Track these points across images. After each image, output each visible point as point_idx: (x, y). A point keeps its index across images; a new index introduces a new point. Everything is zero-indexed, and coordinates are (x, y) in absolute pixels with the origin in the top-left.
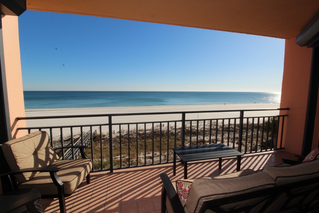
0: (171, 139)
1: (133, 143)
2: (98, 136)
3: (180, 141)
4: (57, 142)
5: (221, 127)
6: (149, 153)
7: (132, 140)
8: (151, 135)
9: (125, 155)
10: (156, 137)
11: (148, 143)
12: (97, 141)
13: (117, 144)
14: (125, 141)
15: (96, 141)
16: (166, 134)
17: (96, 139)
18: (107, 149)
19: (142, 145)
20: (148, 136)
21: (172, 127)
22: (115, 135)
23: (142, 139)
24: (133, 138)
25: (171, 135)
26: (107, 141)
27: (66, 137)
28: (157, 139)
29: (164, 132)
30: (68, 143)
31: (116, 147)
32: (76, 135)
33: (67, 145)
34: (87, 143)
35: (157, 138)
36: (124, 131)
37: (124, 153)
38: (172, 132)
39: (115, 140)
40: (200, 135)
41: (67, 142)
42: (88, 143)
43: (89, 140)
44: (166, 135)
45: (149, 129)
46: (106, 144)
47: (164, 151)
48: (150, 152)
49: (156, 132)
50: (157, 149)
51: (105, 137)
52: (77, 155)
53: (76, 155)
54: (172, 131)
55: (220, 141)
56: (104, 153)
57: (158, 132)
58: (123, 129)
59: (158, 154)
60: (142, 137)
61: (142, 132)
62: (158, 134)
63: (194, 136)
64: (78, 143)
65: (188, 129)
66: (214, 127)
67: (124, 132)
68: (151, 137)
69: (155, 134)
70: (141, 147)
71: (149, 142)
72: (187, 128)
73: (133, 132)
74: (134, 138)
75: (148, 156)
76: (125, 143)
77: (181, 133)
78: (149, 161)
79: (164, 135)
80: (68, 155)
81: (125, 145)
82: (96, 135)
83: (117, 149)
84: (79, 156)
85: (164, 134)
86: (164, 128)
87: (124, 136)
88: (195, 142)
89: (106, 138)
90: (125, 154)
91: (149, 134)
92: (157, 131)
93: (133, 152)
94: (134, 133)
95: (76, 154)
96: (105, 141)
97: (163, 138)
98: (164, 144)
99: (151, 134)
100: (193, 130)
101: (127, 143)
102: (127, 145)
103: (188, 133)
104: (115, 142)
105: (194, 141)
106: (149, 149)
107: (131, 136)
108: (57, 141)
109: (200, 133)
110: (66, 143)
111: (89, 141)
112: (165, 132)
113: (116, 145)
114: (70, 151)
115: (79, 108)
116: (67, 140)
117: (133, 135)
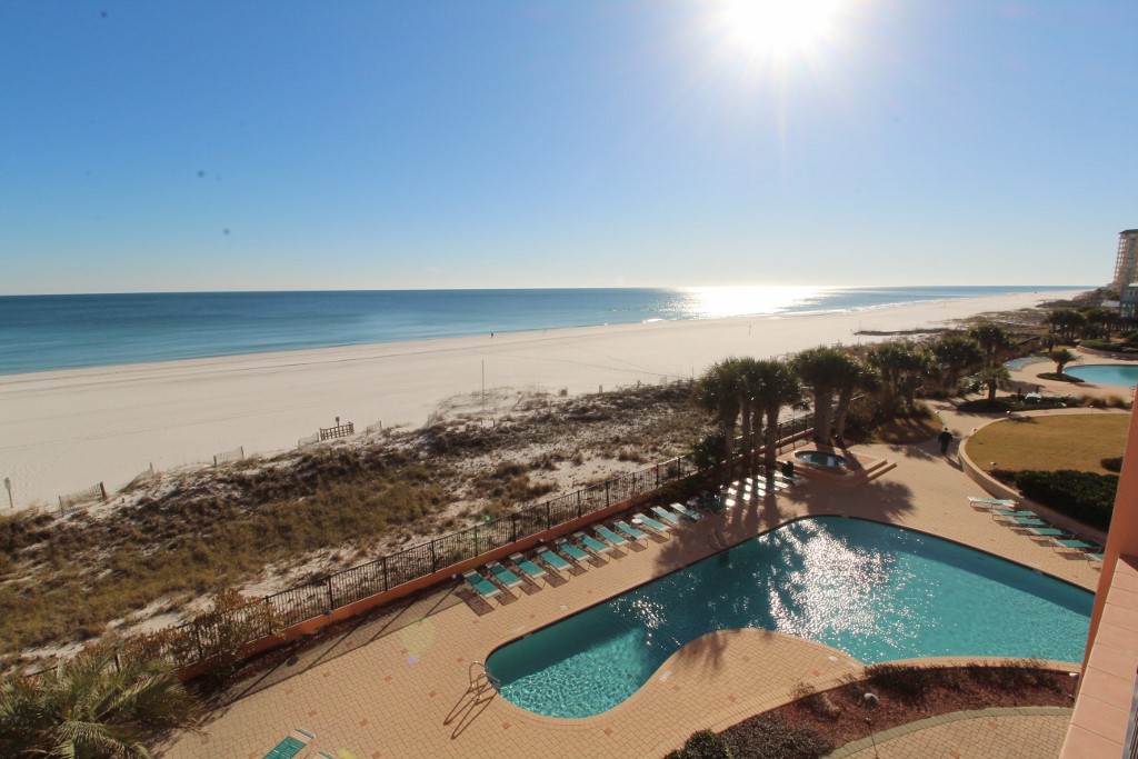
0: (392, 481)
1: (215, 526)
3: (428, 482)
5: (561, 409)
6: (305, 562)
7: (209, 514)
8: (299, 476)
9: (181, 597)
10: (325, 482)
11: (293, 514)
13: (129, 550)
14: (173, 527)
16: (366, 461)
18: (72, 583)
19: (266, 531)
20: (287, 481)
21: (389, 429)
22: (111, 505)
23: (256, 500)
24: (214, 505)
25: (388, 464)
26: (63, 541)
28: (329, 489)
29: (356, 456)
31: (123, 565)
35: (331, 484)
36: (158, 476)
37: (173, 589)
38: (393, 450)
39: (113, 530)
40: (499, 445)
44: (366, 466)
45: (286, 451)
46: (61, 559)
47: (372, 538)
48: (307, 554)
49: (321, 463)
50: (339, 535)
51: (51, 525)
54: (390, 447)
55: (568, 458)
56: (57, 611)
57: (329, 459)
58: (155, 472)
59: (346, 558)
60: (258, 494)
61: (256, 472)
62: (331, 469)
63: (478, 455)
65: (453, 431)
66: (541, 411)
67: (159, 482)
68: (303, 484)
69: (321, 471)
70: (261, 540)
71: (297, 510)
72: (449, 429)
73: (207, 478)
74: (220, 503)
75: (304, 572)
76: (170, 536)
77: (427, 450)
78: (310, 598)
79: (361, 469)
81: (171, 548)
83: (128, 576)
85: (357, 464)
86: (354, 437)
87: (163, 500)
88: (486, 478)
89: (59, 527)
90: (179, 589)
91: (293, 476)
92: (328, 454)
93: (224, 571)
94: (213, 480)
96: (51, 545)
97: (359, 483)
98: (368, 504)
99: (300, 472)
100: (471, 434)
101: (182, 531)
102: (182, 542)
103: (454, 445)
104: (113, 539)
105: (482, 472)
106: (302, 542)
107: (202, 497)
109: (498, 439)
112: (363, 453)
113: (123, 554)
117: (209, 493)
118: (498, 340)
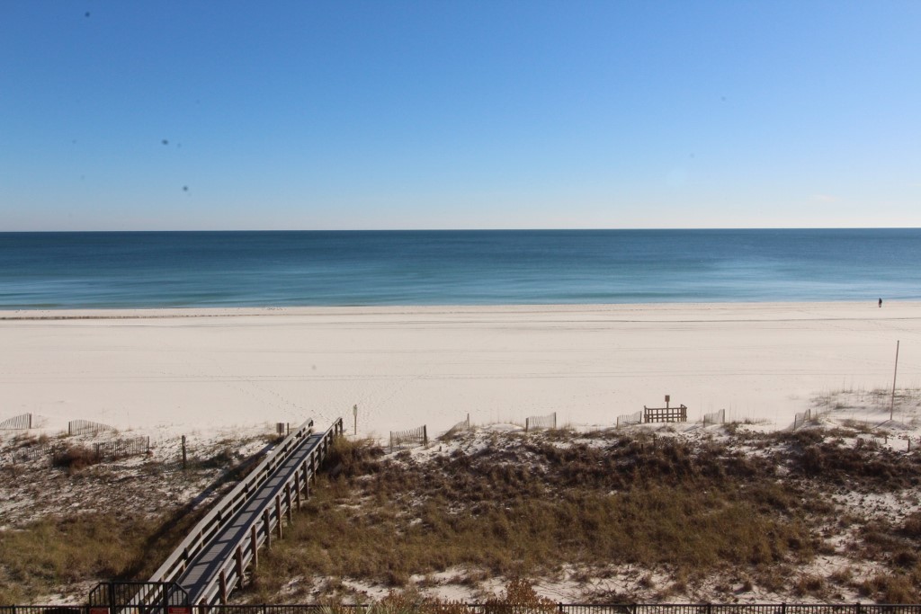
0: (731, 498)
1: (519, 499)
2: (346, 452)
3: (786, 513)
4: (170, 467)
6: (608, 575)
7: (514, 484)
8: (613, 463)
9: (477, 571)
10: (643, 477)
11: (601, 509)
12: (342, 477)
13: (438, 503)
14: (479, 489)
15: (337, 476)
16: (698, 462)
17: (339, 467)
18: (389, 523)
19: (569, 521)
20: (599, 466)
21: (735, 424)
22: (430, 451)
23: (563, 481)
24: (520, 475)
25: (728, 471)
26: (388, 478)
27: (207, 443)
28: (647, 488)
29: (686, 451)
30: (212, 475)
31: (432, 518)
32: (249, 440)
33: (209, 484)
34: (296, 487)
35: (650, 482)
36: (473, 430)
37: (471, 560)
38: (737, 454)
39: (428, 478)
40: (915, 482)
41: (209, 471)
42: (301, 484)
43: (304, 468)
44: (698, 469)
45: (602, 428)
46: (384, 496)
47: (695, 571)
48: (612, 566)
49: (640, 452)
50: (653, 553)
51: (382, 459)
52: (243, 550)
53: (239, 549)
54: (734, 449)
56: (375, 548)
57: (651, 448)
58: (471, 424)
59: (658, 587)
60: (566, 473)
61: (566, 446)
62: (652, 463)
63: (873, 491)
64: (254, 480)
65: (834, 444)
67: (472, 436)
68: (617, 474)
69: (640, 462)
70: (562, 530)
71: (606, 504)
72: (828, 440)
73: (517, 442)
74: (526, 474)
75: (604, 587)
76: (476, 499)
77: (790, 466)
79: (690, 472)
80: (205, 541)
81: (476, 512)
82: (338, 445)
83: (435, 531)
84: (254, 552)
85: (686, 463)
86: (686, 426)
87: (474, 457)
88: (886, 531)
89: (387, 462)
90: (477, 562)
91: (606, 460)
92: (651, 441)
93: (521, 556)
94: (522, 445)
95: (241, 542)
96: (379, 479)
97: (686, 490)
98: (695, 522)
99: (616, 457)
100: (866, 455)
101: (487, 497)
102: (486, 508)
103: (834, 466)
104: (427, 487)
105: (880, 520)
106: (607, 548)
107: (509, 462)
108: (171, 461)
109: (914, 472)
110: (207, 476)
111: (304, 476)
112: (696, 450)
113: (433, 506)
114: (217, 523)
115: (277, 310)
116: (212, 460)
117: (517, 460)
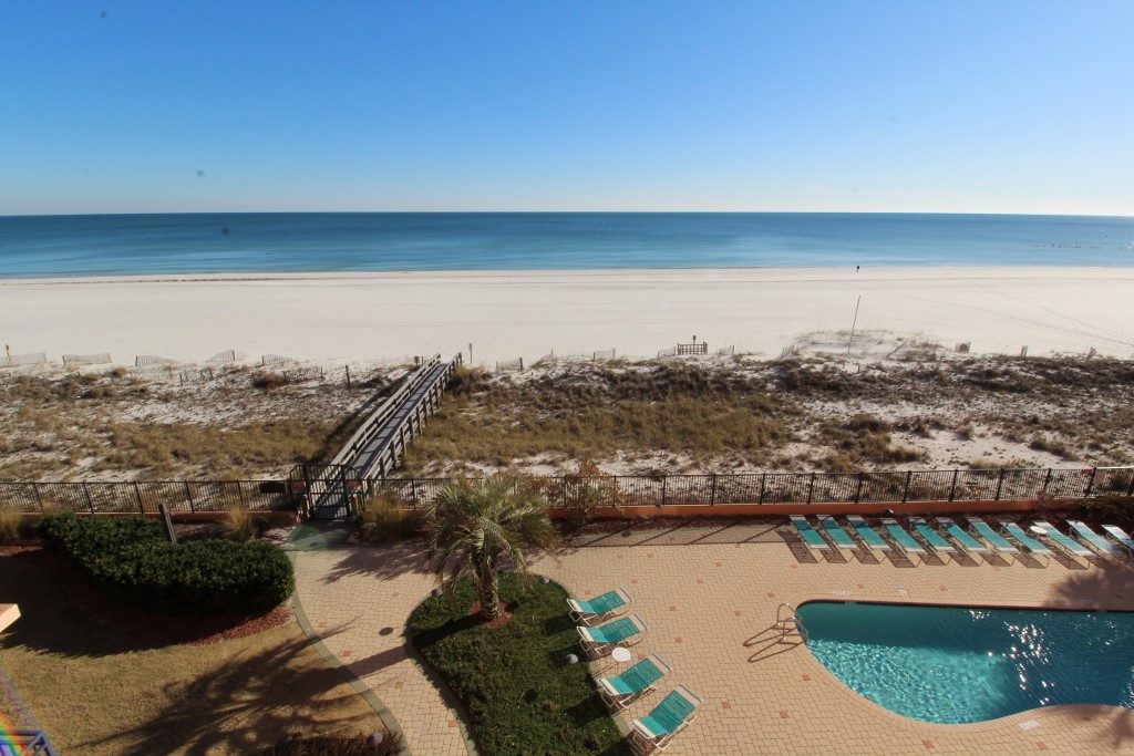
0: (735, 406)
1: (588, 408)
2: (466, 377)
3: (771, 415)
4: (339, 387)
5: (955, 367)
6: (648, 457)
7: (584, 398)
8: (654, 383)
9: (558, 456)
10: (674, 392)
11: (645, 414)
12: (463, 394)
13: (531, 411)
14: (560, 401)
15: (459, 393)
16: (713, 382)
17: (461, 386)
18: (496, 424)
19: (622, 422)
20: (644, 385)
21: (741, 355)
22: (525, 375)
23: (619, 396)
24: (589, 392)
25: (734, 388)
26: (496, 394)
27: (364, 371)
28: (677, 400)
29: (706, 375)
30: (369, 393)
31: (527, 421)
32: (395, 369)
33: (368, 399)
34: (430, 401)
35: (680, 396)
36: (556, 360)
37: (554, 448)
38: (740, 376)
39: (524, 394)
40: (860, 394)
41: (367, 390)
42: (434, 399)
43: (435, 387)
44: (713, 386)
45: (648, 359)
46: (492, 406)
47: (707, 454)
48: (650, 451)
49: (674, 374)
50: (679, 443)
51: (490, 381)
52: (395, 443)
53: (392, 443)
54: (739, 373)
55: (951, 428)
56: (487, 442)
57: (681, 373)
58: (554, 356)
59: (682, 464)
60: (621, 390)
61: (622, 371)
62: (682, 383)
63: (831, 400)
64: (400, 396)
65: (808, 369)
66: (926, 365)
67: (555, 365)
68: (656, 390)
69: (673, 382)
70: (617, 428)
71: (648, 411)
72: (804, 366)
73: (587, 369)
74: (593, 391)
75: (645, 465)
76: (558, 408)
77: (776, 384)
78: (648, 488)
79: (708, 388)
80: (368, 438)
81: (558, 417)
82: (459, 372)
83: (529, 430)
84: (403, 444)
85: (705, 382)
86: (707, 357)
87: (557, 379)
88: (836, 426)
89: (495, 383)
90: (558, 449)
91: (649, 381)
92: (681, 368)
93: (589, 445)
94: (591, 371)
95: (393, 438)
96: (489, 395)
97: (704, 400)
98: (709, 422)
99: (656, 379)
100: (829, 376)
101: (565, 407)
102: (564, 414)
103: (807, 384)
104: (523, 401)
105: (833, 419)
106: (648, 440)
107: (581, 383)
108: (339, 383)
109: (860, 387)
110: (366, 393)
111: (436, 393)
112: (713, 374)
113: (527, 413)
114: (375, 425)
115: (409, 274)
116: (368, 382)
117: (586, 381)
118: (865, 274)
